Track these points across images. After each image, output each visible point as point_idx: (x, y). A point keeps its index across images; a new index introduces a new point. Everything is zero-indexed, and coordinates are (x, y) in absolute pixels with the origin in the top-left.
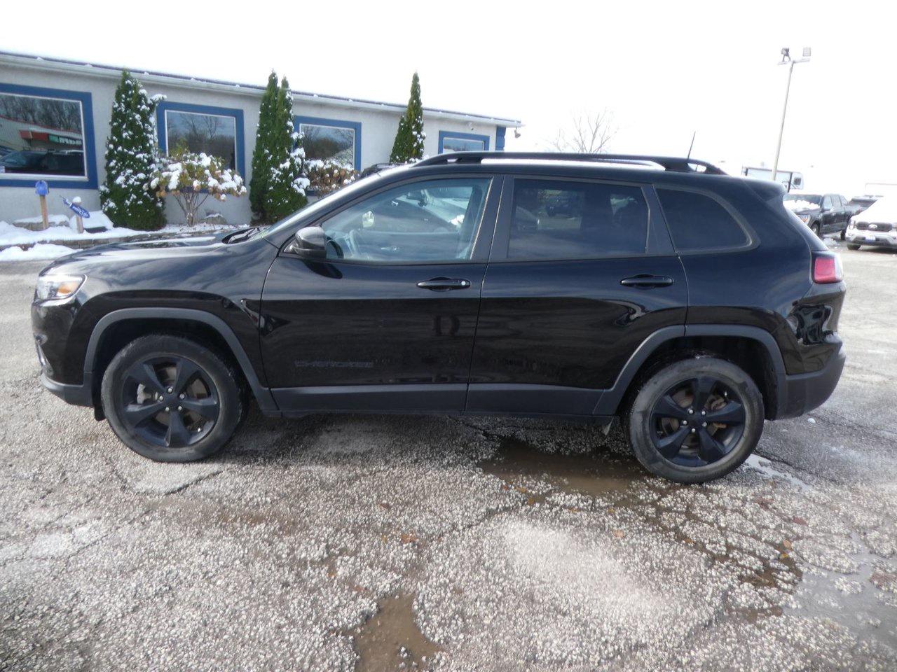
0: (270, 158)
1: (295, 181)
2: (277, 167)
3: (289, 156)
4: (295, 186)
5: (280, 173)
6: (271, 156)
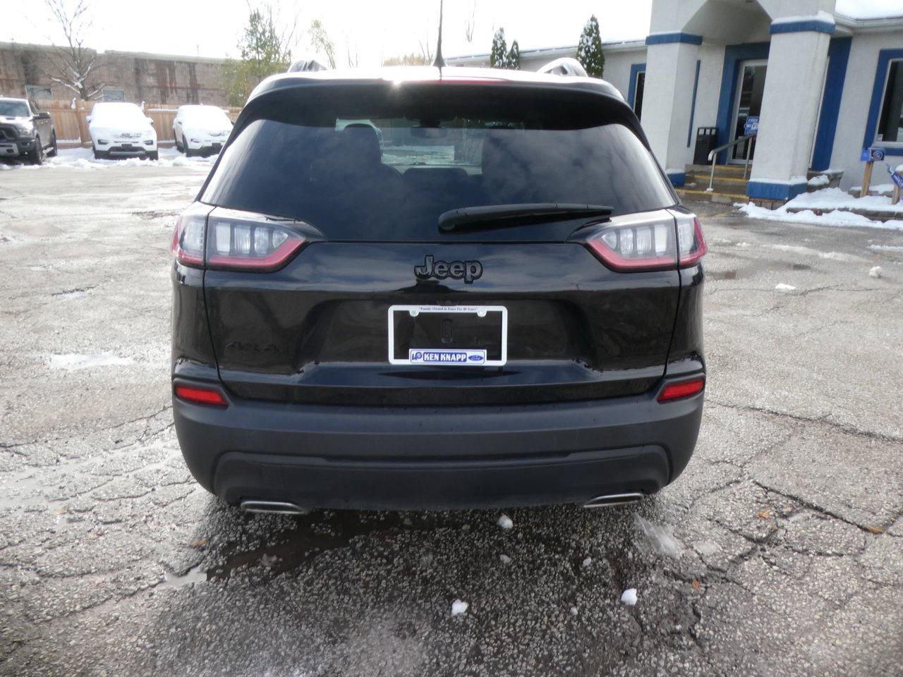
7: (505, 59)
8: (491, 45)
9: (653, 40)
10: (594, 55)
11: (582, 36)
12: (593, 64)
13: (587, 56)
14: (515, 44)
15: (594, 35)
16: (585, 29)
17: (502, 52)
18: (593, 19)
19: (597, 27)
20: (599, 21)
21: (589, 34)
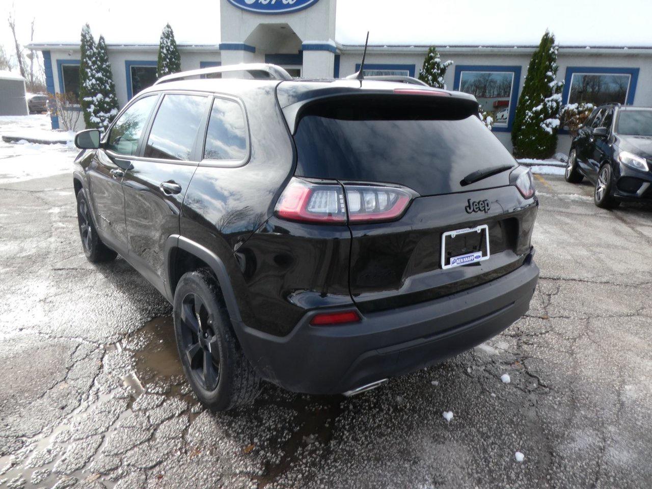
0: (528, 103)
1: (545, 122)
2: (530, 110)
3: (543, 101)
4: (544, 126)
5: (532, 115)
6: (529, 101)
7: (95, 50)
8: (80, 38)
9: (224, 47)
10: (173, 53)
11: (162, 38)
12: (174, 59)
13: (168, 53)
14: (102, 38)
15: (171, 38)
16: (164, 33)
17: (91, 44)
18: (168, 26)
19: (172, 32)
20: (172, 28)
21: (168, 37)
